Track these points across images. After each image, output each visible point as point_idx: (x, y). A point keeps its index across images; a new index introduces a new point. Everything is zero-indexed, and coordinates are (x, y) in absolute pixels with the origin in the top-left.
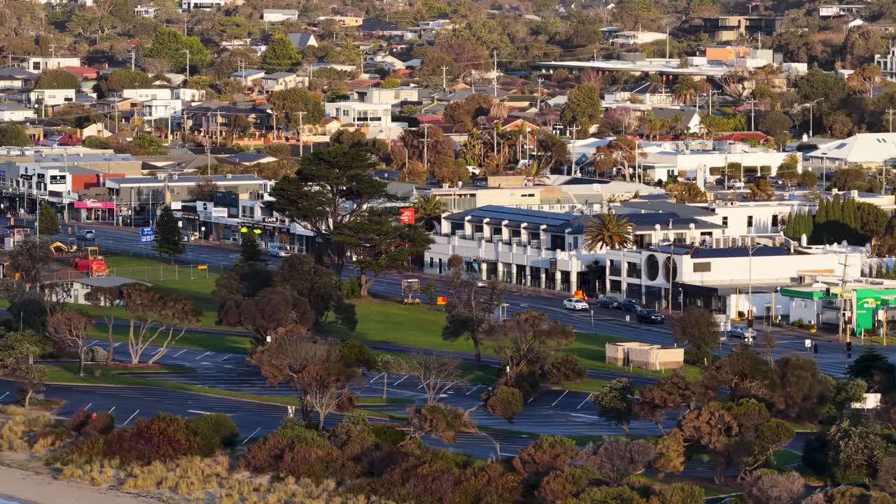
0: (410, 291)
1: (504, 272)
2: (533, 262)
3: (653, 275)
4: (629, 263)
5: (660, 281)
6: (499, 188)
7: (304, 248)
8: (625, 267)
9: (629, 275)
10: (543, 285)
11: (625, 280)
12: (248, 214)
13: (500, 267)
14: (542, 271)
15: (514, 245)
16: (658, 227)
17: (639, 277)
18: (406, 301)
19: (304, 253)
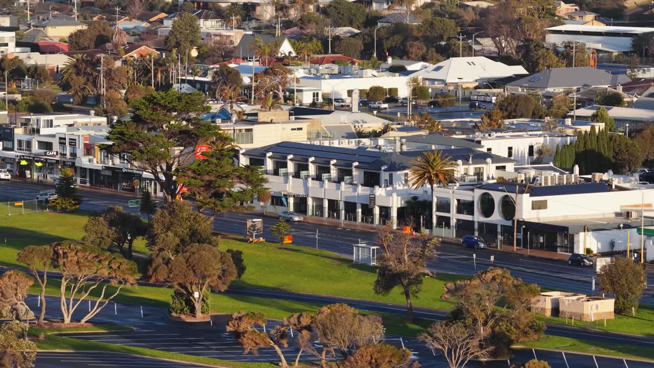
0: (254, 230)
1: (313, 206)
2: (346, 197)
3: (487, 212)
4: (458, 200)
5: (496, 217)
6: (271, 122)
7: (88, 179)
8: (454, 204)
9: (459, 211)
10: (359, 219)
11: (454, 216)
12: (24, 147)
13: (310, 202)
14: (359, 206)
15: (326, 181)
16: (460, 162)
17: (471, 213)
18: (251, 240)
19: (88, 185)
